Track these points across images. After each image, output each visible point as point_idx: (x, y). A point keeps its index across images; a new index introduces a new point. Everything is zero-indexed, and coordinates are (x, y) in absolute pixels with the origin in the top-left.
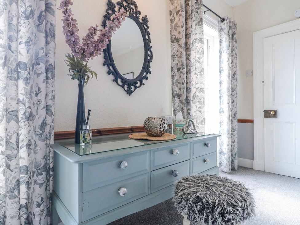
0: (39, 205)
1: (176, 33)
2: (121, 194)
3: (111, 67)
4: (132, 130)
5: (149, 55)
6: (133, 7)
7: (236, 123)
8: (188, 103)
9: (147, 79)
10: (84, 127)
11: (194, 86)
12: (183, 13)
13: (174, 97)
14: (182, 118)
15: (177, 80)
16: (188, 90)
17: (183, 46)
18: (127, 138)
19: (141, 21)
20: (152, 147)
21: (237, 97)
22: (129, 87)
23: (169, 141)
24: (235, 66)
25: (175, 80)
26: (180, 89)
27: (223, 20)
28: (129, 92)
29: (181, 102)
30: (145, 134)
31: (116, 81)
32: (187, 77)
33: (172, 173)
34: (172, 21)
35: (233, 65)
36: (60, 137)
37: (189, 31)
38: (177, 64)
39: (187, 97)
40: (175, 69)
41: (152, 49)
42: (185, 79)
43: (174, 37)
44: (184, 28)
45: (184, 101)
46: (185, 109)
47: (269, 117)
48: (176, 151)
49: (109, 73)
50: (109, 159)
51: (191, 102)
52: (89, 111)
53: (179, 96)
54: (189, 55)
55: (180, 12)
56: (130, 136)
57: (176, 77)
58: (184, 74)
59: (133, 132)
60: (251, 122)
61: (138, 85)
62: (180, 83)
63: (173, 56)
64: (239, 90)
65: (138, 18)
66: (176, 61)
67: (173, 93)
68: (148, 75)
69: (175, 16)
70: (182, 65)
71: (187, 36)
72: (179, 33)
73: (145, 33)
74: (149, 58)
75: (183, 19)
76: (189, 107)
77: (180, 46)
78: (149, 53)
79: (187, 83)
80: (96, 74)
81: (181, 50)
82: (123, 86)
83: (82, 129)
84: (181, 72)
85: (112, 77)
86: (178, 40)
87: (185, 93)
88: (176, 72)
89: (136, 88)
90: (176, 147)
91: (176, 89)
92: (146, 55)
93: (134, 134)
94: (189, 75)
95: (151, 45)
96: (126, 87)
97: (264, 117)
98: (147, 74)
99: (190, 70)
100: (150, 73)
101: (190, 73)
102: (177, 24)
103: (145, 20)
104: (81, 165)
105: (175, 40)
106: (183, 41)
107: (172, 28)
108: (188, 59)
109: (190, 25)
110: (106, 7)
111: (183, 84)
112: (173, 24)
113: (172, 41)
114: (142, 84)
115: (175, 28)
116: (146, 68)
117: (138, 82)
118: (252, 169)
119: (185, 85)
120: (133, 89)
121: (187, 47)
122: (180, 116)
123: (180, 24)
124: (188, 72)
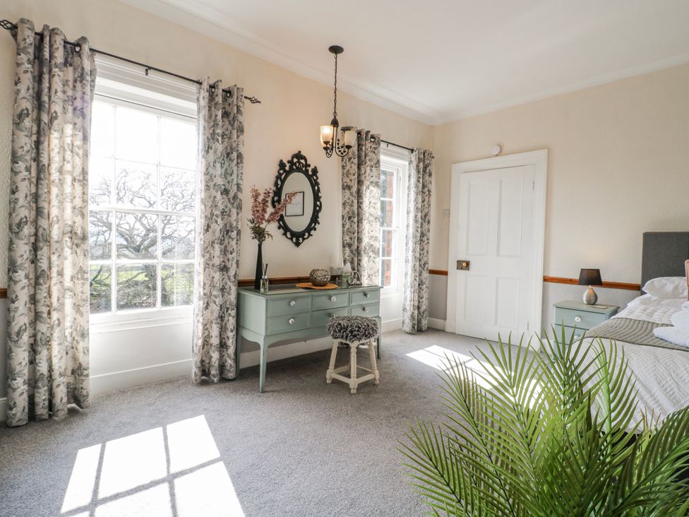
0: (232, 331)
1: (348, 180)
2: (291, 322)
3: (281, 223)
4: (300, 280)
5: (318, 206)
6: (303, 161)
7: (426, 275)
8: (359, 254)
9: (315, 229)
10: (263, 277)
11: (367, 235)
12: (356, 161)
13: (344, 246)
14: (350, 270)
15: (348, 228)
16: (359, 240)
17: (355, 194)
18: (294, 287)
19: (310, 173)
20: (314, 293)
21: (428, 243)
22: (297, 240)
23: (329, 289)
24: (426, 206)
25: (345, 229)
26: (351, 238)
27: (412, 151)
28: (298, 244)
29: (352, 252)
30: (311, 284)
31: (285, 234)
32: (358, 225)
33: (330, 315)
34: (343, 167)
35: (424, 205)
36: (242, 284)
37: (363, 178)
38: (348, 213)
39: (358, 247)
40: (346, 216)
41: (321, 200)
42: (356, 229)
43: (346, 184)
44: (356, 176)
45: (354, 251)
46: (356, 259)
47: (462, 269)
48: (334, 299)
49: (279, 228)
50: (284, 299)
51: (362, 252)
52: (267, 265)
53: (350, 245)
54: (361, 203)
55: (352, 160)
56: (297, 285)
57: (347, 227)
58: (355, 223)
59: (300, 282)
60: (445, 273)
61: (305, 237)
62: (350, 232)
63: (344, 204)
64: (431, 235)
65: (307, 171)
66: (347, 209)
67: (343, 243)
68: (317, 226)
69: (347, 162)
70: (353, 213)
71: (360, 182)
72: (351, 180)
73: (314, 184)
74: (318, 208)
75: (355, 167)
76: (359, 258)
77: (351, 194)
78: (318, 203)
79: (358, 233)
80: (272, 237)
81: (352, 198)
82: (291, 239)
83: (261, 278)
84: (352, 221)
85: (282, 231)
86: (349, 188)
87: (356, 243)
88: (347, 221)
89: (304, 239)
90: (335, 295)
91: (347, 238)
92: (315, 205)
93: (301, 284)
94: (360, 224)
95: (320, 195)
96: (294, 239)
97: (457, 269)
98: (315, 225)
99: (362, 219)
100: (319, 224)
101: (362, 223)
102: (348, 171)
103: (315, 171)
104: (267, 300)
105: (346, 187)
106: (354, 189)
107: (343, 175)
108: (359, 207)
109: (363, 172)
110: (278, 168)
111: (354, 233)
112: (345, 171)
113: (344, 189)
114: (310, 235)
115: (346, 174)
116: (315, 219)
117: (307, 234)
118: (444, 331)
119: (356, 234)
120: (301, 241)
121: (359, 194)
122: (348, 267)
123: (351, 172)
124: (360, 221)
